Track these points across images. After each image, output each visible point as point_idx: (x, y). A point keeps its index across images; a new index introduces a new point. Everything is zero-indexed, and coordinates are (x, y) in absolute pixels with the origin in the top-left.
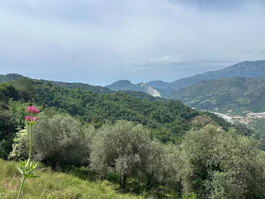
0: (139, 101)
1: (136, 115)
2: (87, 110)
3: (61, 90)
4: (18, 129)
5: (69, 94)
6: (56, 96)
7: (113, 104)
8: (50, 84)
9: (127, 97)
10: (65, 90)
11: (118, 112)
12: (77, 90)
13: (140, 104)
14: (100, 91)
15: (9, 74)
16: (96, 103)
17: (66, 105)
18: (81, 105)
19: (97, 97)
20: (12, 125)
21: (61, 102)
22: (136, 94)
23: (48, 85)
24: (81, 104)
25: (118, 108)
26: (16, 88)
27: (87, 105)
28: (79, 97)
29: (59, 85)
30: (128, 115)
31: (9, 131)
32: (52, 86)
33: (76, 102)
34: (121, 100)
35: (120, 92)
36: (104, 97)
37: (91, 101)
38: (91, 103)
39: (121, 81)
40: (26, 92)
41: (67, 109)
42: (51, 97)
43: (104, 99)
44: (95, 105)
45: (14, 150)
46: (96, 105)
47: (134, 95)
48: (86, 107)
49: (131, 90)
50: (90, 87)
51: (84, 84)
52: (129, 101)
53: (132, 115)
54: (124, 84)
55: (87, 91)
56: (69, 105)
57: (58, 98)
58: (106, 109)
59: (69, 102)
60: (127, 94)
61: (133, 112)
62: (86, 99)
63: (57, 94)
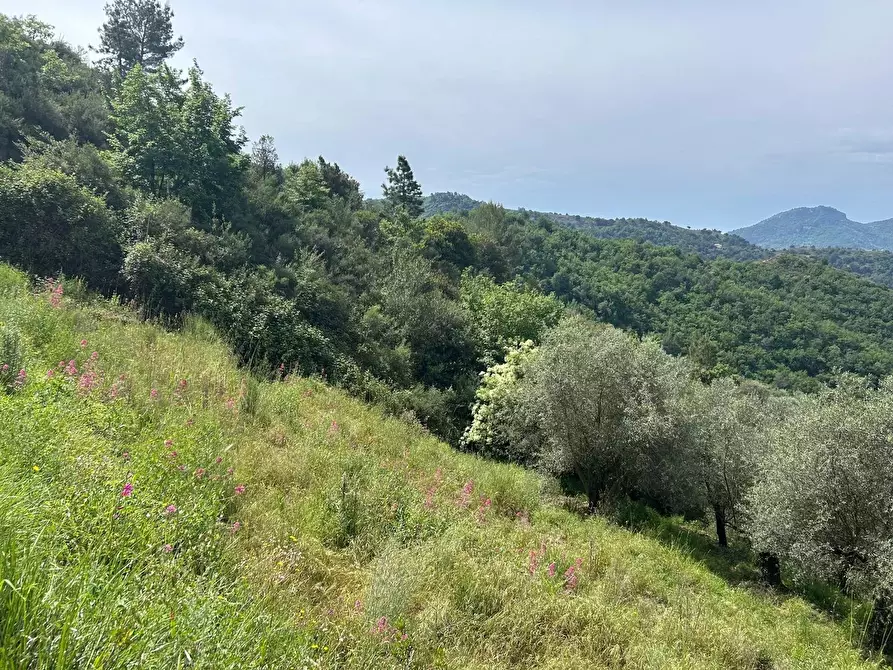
0: (883, 292)
1: (862, 349)
2: (663, 316)
3: (581, 244)
4: (486, 359)
5: (605, 257)
6: (562, 265)
7: (760, 298)
8: (546, 223)
9: (823, 277)
10: (592, 241)
11: (779, 331)
12: (630, 243)
13: (883, 305)
14: (712, 247)
15: (438, 194)
16: (698, 292)
17: (593, 292)
18: (643, 297)
19: (702, 272)
20: (468, 347)
21: (576, 284)
22: (867, 265)
23: (541, 227)
24: (640, 293)
25: (781, 316)
26: (470, 237)
27: (664, 297)
28: (636, 269)
29: (573, 227)
30: (823, 348)
31: (461, 364)
32: (551, 232)
33: (625, 287)
34: (796, 288)
35: (793, 253)
36: (731, 272)
37: (677, 284)
38: (678, 290)
39: (802, 213)
40: (494, 249)
41: (596, 309)
42: (546, 266)
43: (728, 278)
44: (693, 297)
45: (476, 423)
46: (697, 300)
47: (857, 270)
48: (657, 304)
49: (846, 246)
50: (678, 233)
51: (655, 223)
52: (835, 292)
53: (844, 346)
54: (816, 225)
55: (664, 249)
56: (600, 295)
57: (569, 271)
58: (731, 318)
59: (601, 283)
60: (825, 263)
61: (848, 336)
62: (660, 277)
63: (565, 257)
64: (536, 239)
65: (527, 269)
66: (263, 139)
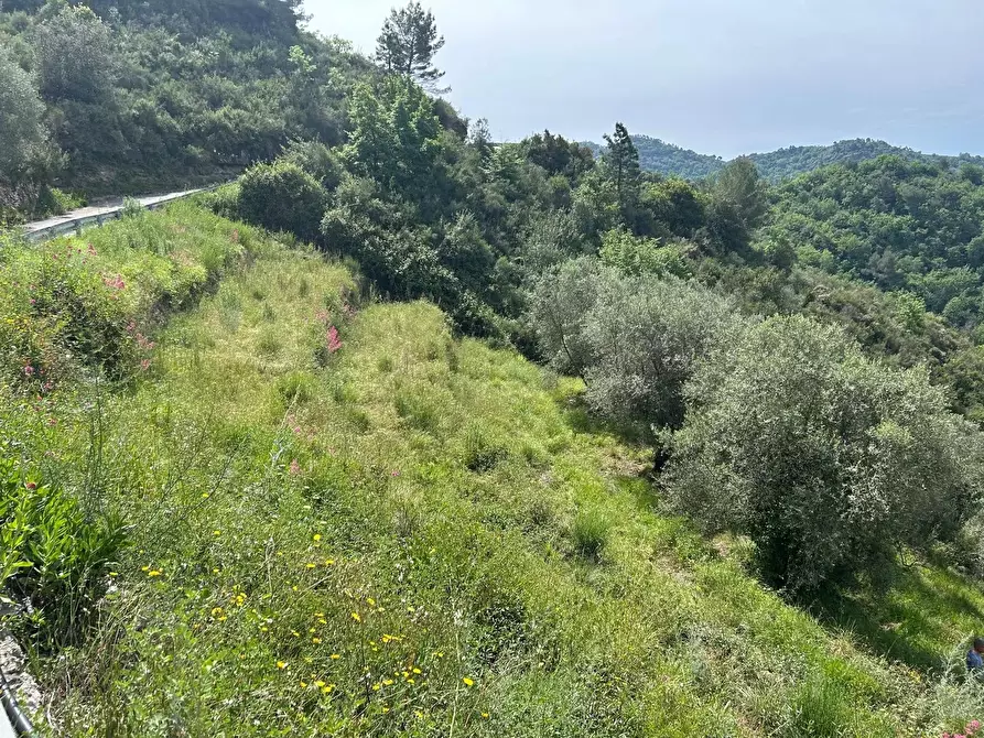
15: (843, 142)
64: (951, 194)
65: (931, 233)
66: (480, 122)
